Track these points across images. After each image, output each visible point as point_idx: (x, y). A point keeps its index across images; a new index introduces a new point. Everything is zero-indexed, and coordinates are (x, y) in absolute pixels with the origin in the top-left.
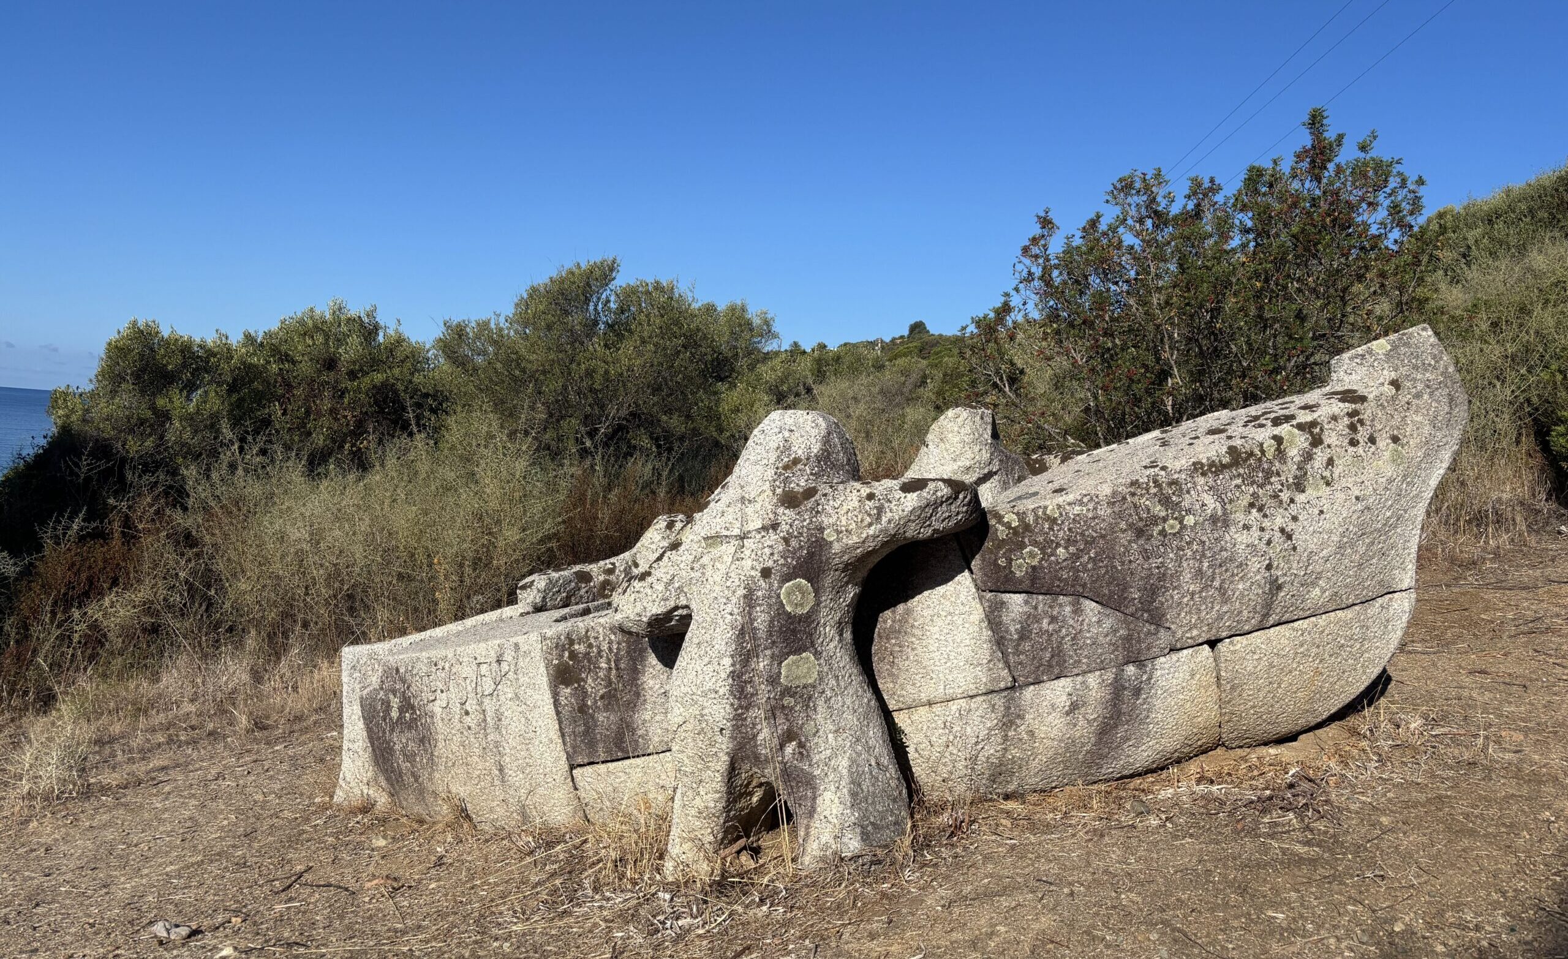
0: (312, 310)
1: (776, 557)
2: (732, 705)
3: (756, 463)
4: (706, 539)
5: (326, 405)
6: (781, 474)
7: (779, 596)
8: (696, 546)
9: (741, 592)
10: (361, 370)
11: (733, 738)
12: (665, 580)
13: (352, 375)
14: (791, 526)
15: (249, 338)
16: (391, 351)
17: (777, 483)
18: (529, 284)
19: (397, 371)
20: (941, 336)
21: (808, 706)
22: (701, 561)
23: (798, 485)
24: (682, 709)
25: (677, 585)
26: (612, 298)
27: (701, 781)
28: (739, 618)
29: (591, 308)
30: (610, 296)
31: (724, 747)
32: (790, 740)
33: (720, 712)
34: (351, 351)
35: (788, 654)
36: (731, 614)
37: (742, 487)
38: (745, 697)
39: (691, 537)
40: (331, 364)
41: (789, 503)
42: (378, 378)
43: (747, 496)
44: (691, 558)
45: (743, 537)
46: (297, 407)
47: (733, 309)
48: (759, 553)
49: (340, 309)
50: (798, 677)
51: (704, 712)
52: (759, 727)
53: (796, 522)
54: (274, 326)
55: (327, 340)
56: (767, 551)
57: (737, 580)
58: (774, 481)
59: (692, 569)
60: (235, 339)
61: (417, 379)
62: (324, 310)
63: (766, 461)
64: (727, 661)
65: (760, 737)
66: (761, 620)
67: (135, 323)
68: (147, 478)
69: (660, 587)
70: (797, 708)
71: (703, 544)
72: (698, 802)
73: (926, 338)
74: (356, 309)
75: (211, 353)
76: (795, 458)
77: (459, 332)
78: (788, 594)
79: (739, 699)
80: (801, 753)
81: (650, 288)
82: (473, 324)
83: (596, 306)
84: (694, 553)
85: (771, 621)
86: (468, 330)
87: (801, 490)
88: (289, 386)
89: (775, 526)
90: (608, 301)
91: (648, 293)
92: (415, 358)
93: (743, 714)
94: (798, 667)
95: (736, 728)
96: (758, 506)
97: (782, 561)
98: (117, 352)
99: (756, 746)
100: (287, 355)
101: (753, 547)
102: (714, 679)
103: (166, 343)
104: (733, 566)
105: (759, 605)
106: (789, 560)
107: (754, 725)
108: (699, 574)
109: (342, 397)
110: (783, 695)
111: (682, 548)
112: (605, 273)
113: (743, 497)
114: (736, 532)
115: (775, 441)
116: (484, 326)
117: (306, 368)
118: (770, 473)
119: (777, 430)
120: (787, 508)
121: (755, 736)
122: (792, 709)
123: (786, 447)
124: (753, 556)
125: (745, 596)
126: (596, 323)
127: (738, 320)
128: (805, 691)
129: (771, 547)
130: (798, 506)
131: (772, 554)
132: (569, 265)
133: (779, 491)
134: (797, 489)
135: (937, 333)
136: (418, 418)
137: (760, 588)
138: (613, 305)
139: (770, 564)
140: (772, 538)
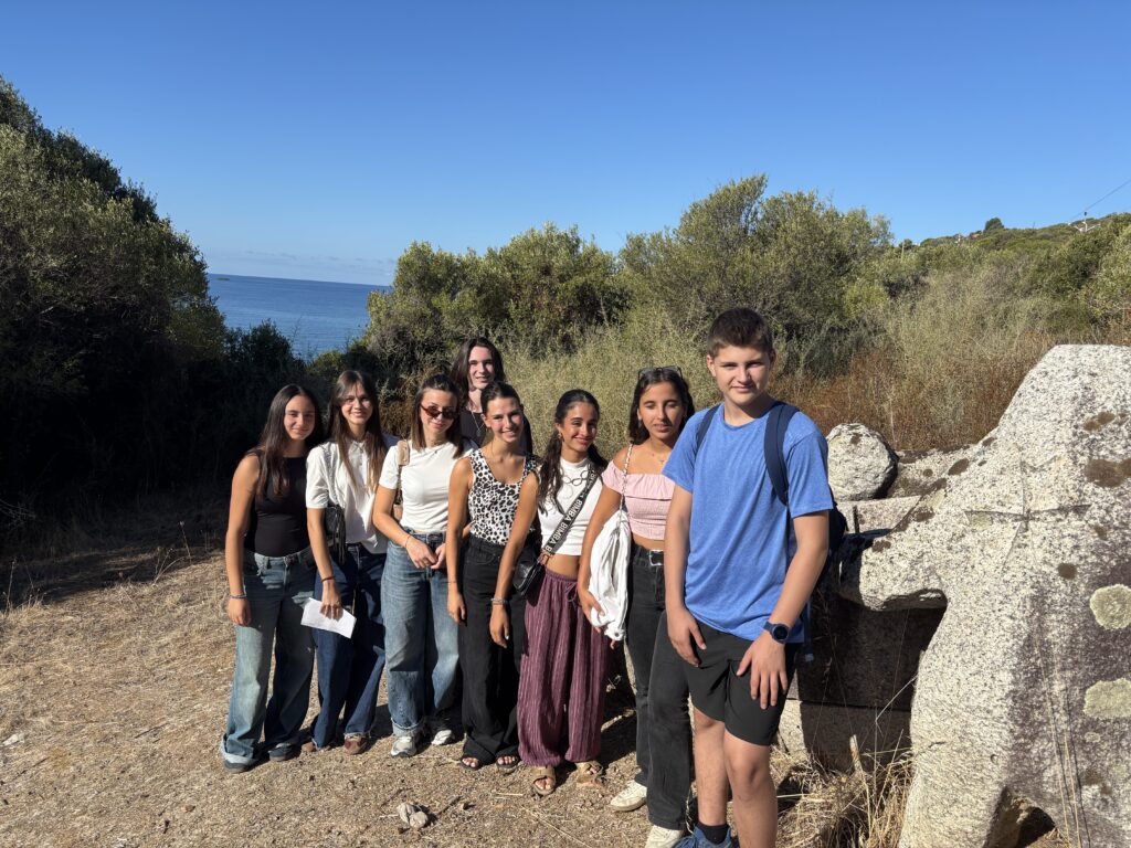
0: (533, 230)
1: (1082, 552)
2: (1011, 731)
3: (1040, 417)
4: (969, 513)
5: (545, 300)
6: (1082, 436)
7: (1087, 604)
8: (954, 521)
9: (1027, 591)
10: (568, 275)
11: (1009, 769)
12: (910, 556)
13: (562, 279)
14: (1107, 511)
15: (492, 254)
16: (589, 260)
17: (1078, 448)
18: (693, 201)
19: (592, 275)
20: (1015, 230)
21: (1119, 745)
22: (963, 541)
23: (1112, 452)
24: (934, 717)
25: (926, 565)
26: (760, 210)
27: (956, 801)
28: (1024, 625)
29: (743, 218)
30: (760, 208)
31: (995, 776)
32: (1090, 782)
33: (995, 735)
34: (559, 261)
35: (1096, 679)
36: (1011, 617)
37: (1020, 449)
38: (1031, 725)
39: (947, 508)
40: (547, 271)
41: (1102, 478)
42: (580, 280)
43: (1029, 461)
44: (949, 534)
45: (1027, 517)
46: (525, 303)
47: (854, 215)
48: (1056, 543)
49: (552, 228)
50: (1108, 709)
51: (968, 730)
52: (1048, 762)
53: (1116, 507)
54: (508, 243)
55: (544, 252)
56: (1069, 542)
57: (1020, 575)
58: (1074, 444)
59: (950, 549)
60: (482, 254)
61: (608, 282)
62: (541, 230)
63: (1056, 416)
64: (1006, 677)
65: (1048, 774)
66: (1058, 631)
67: (415, 244)
68: (429, 357)
69: (904, 564)
70: (1104, 747)
71: (966, 520)
72: (948, 820)
73: (1001, 232)
74: (562, 229)
75: (464, 266)
76: (1102, 414)
77: (637, 244)
78: (1101, 604)
79: (1022, 725)
80: (1104, 800)
81: (794, 200)
82: (649, 237)
83: (747, 217)
84: (952, 530)
85: (1074, 635)
86: (645, 241)
87: (1119, 461)
88: (518, 287)
89: (1080, 509)
90: (756, 213)
91: (791, 203)
92: (605, 265)
93: (1026, 744)
94: (1109, 695)
95: (1015, 759)
96: (1050, 477)
97: (1093, 559)
98: (406, 265)
99: (1040, 783)
100: (517, 265)
101: (1046, 533)
102: (985, 696)
103: (436, 259)
104: (1014, 554)
105: (1055, 612)
106: (1106, 559)
107: (1041, 759)
108: (960, 557)
109: (555, 295)
110: (1085, 728)
111: (933, 521)
112: (753, 189)
113: (1023, 463)
114: (1017, 509)
115: (1071, 388)
116: (656, 238)
117: (531, 273)
118: (1066, 433)
119: (1072, 373)
120: (1099, 485)
121: (1040, 773)
122: (1096, 746)
123: (1087, 399)
124: (1045, 546)
125: (1033, 598)
126: (745, 231)
127: (859, 225)
128: (1117, 726)
129: (1075, 537)
130: (1117, 484)
131: (1077, 547)
132: (725, 183)
133: (1083, 460)
134: (1110, 458)
135: (1011, 228)
136: (609, 315)
137: (1057, 590)
138: (760, 216)
139: (1074, 560)
140: (1074, 523)
